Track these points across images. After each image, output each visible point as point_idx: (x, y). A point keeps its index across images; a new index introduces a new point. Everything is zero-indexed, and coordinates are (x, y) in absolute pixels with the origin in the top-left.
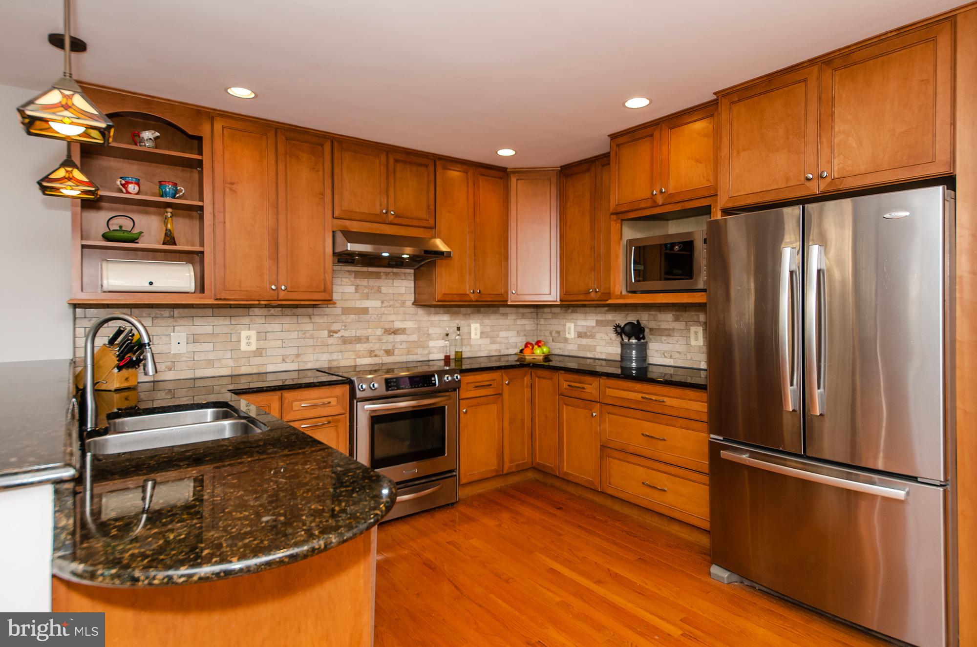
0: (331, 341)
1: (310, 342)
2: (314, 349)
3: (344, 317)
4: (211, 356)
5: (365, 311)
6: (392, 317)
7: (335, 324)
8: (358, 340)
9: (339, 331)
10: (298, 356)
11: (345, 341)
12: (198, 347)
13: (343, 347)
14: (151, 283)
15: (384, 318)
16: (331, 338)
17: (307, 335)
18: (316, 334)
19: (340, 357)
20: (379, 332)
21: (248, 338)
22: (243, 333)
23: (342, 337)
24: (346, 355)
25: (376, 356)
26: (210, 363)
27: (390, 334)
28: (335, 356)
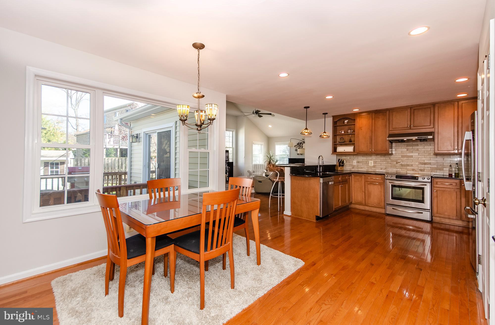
0: (397, 165)
1: (390, 165)
2: (391, 167)
3: (402, 158)
4: (362, 166)
5: (412, 156)
6: (424, 159)
7: (399, 160)
8: (408, 165)
9: (400, 162)
10: (386, 168)
11: (402, 165)
12: (359, 164)
13: (402, 167)
14: (344, 150)
15: (419, 159)
16: (397, 164)
17: (389, 163)
18: (392, 163)
19: (401, 170)
20: (417, 163)
21: (371, 163)
22: (369, 161)
23: (401, 164)
24: (403, 170)
25: (416, 171)
26: (362, 168)
27: (423, 164)
28: (398, 170)
